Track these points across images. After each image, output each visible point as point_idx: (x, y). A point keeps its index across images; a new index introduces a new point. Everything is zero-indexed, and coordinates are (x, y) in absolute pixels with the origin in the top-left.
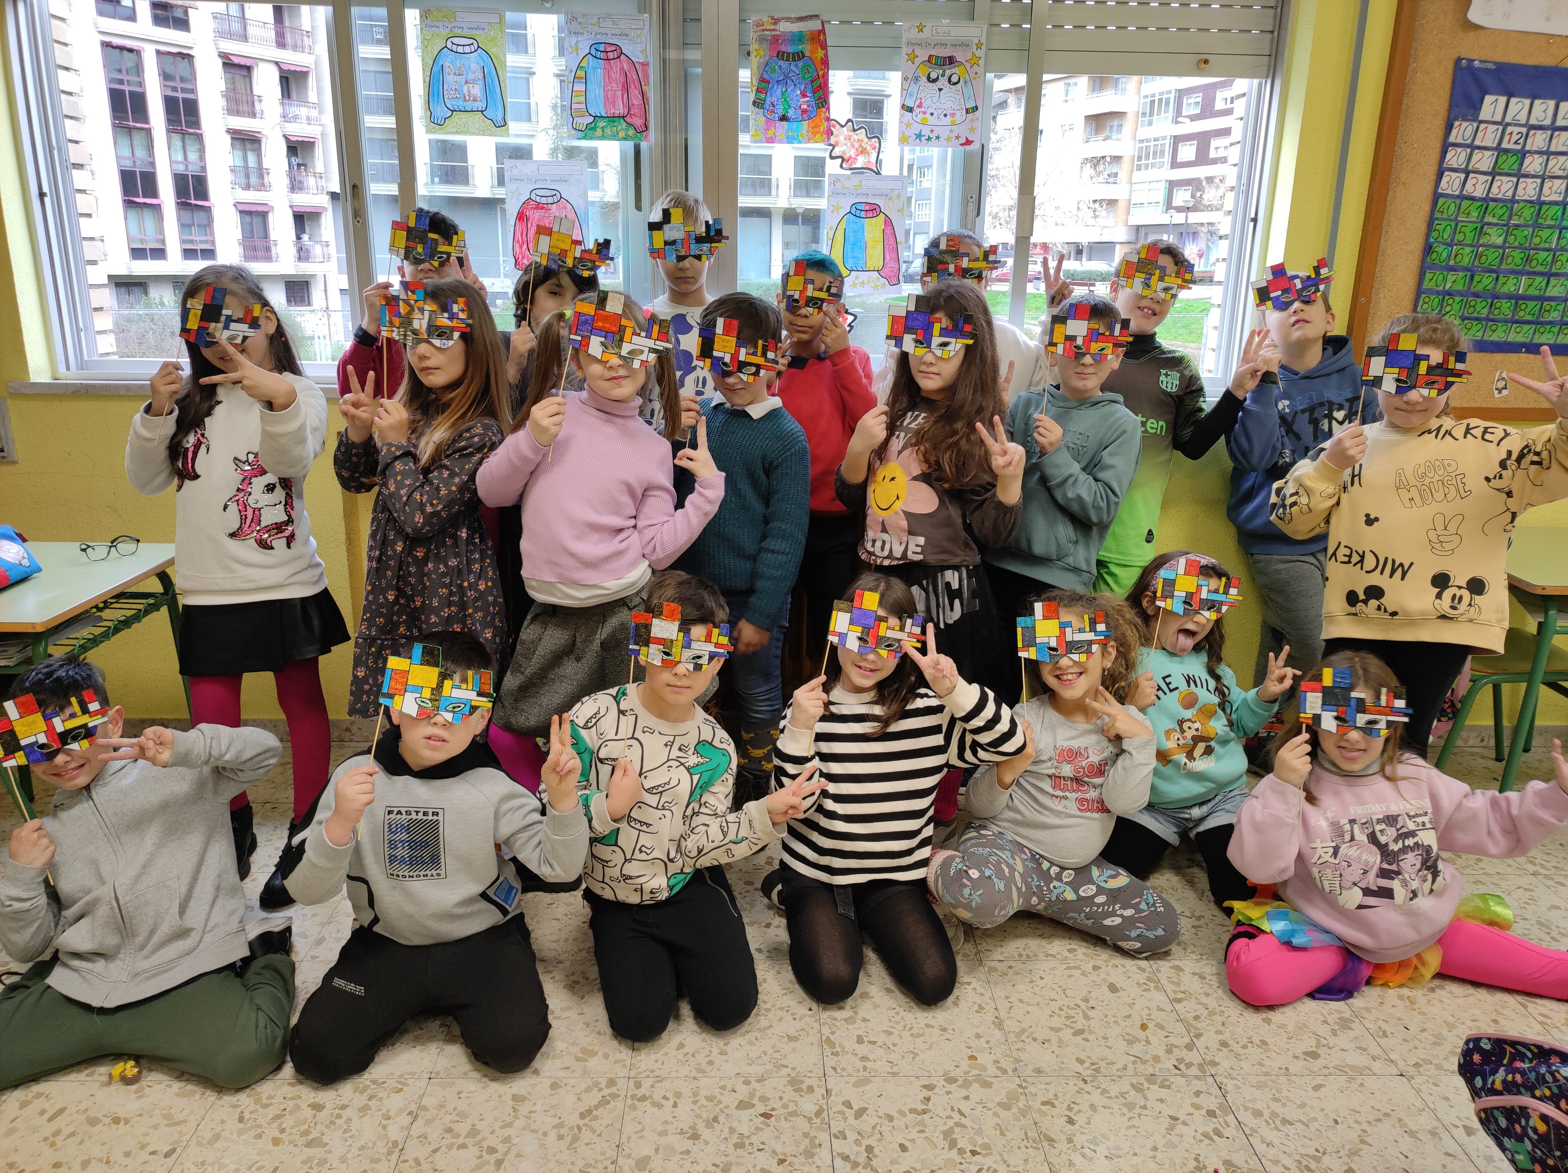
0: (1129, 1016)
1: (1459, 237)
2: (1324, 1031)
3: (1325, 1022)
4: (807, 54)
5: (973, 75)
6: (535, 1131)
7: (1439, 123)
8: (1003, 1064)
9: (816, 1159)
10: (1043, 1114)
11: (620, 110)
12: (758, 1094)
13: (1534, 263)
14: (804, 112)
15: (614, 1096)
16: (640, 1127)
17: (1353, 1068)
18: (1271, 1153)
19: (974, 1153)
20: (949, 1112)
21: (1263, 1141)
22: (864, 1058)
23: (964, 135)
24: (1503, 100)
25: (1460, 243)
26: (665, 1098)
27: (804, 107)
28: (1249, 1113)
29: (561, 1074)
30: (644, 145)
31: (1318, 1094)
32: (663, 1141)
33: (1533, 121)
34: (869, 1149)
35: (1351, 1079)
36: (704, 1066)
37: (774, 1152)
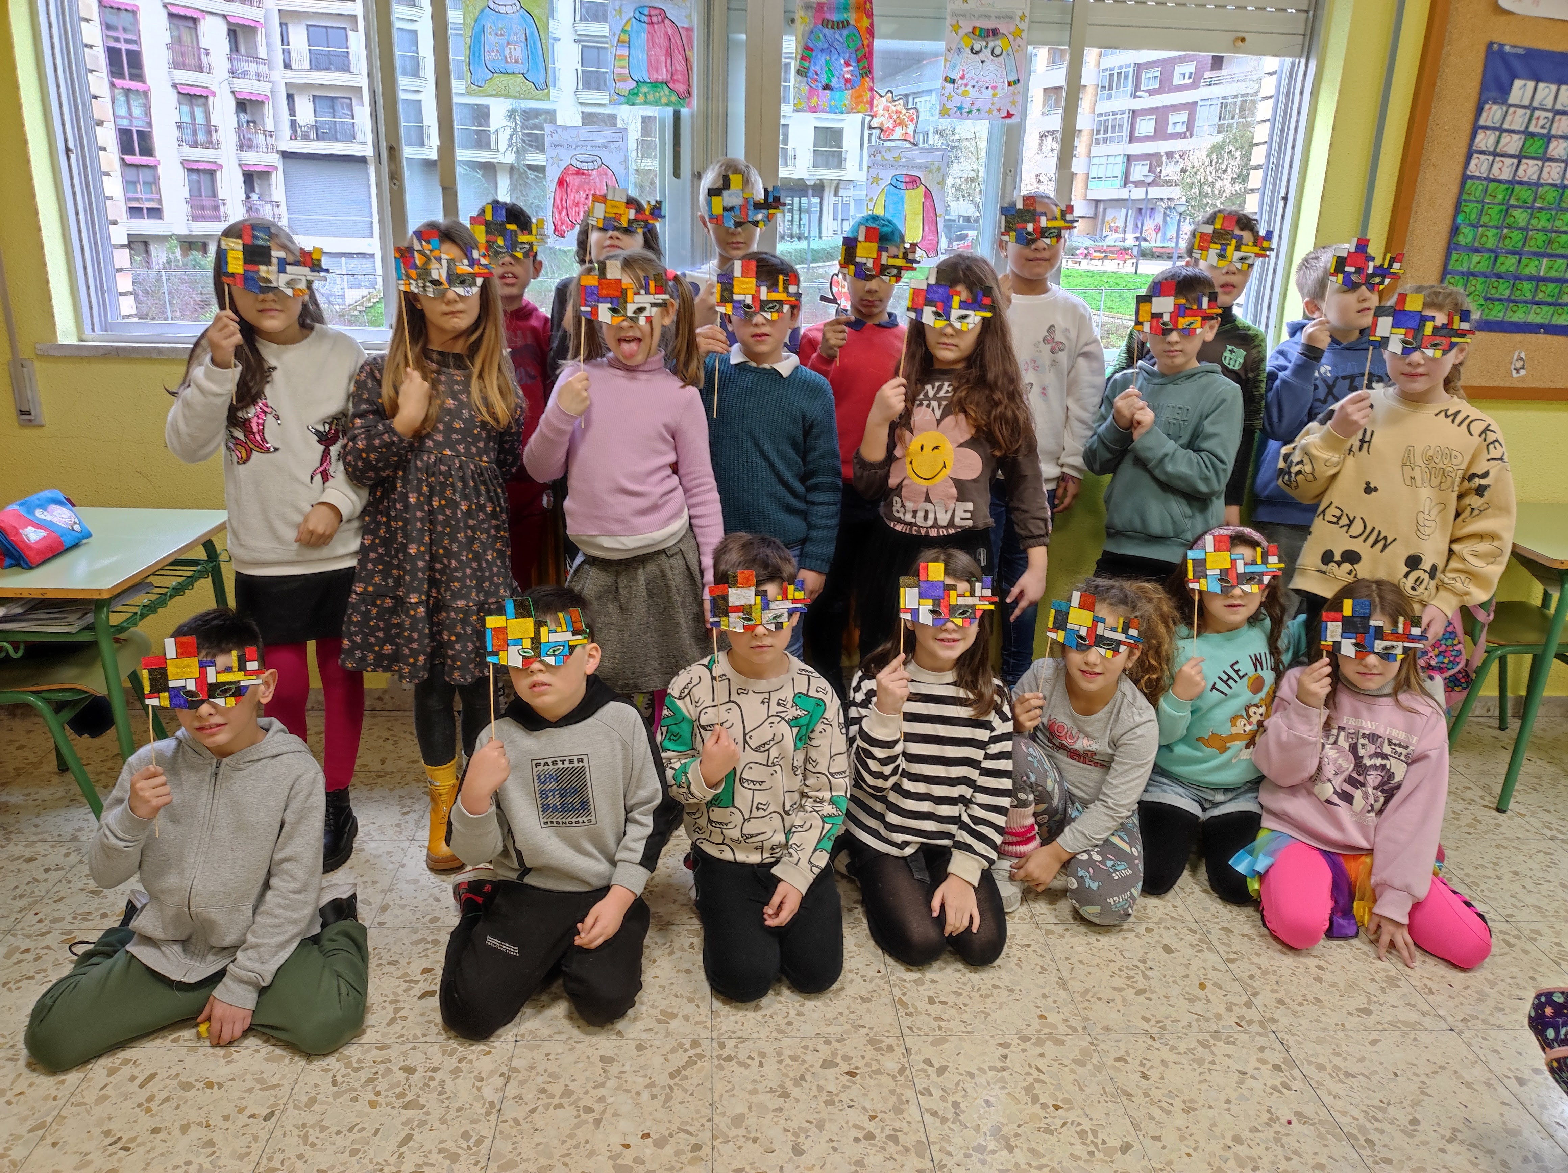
0: (1187, 976)
1: (1485, 219)
2: (1373, 988)
3: (1373, 980)
4: (852, 22)
5: (1016, 48)
6: (629, 1091)
7: (1470, 106)
8: (1073, 1023)
9: (905, 1115)
10: (1118, 1070)
11: (664, 75)
12: (840, 1053)
13: (1555, 246)
14: (847, 81)
15: (701, 1056)
16: (730, 1086)
17: (1406, 1023)
18: (1339, 1104)
19: (1056, 1107)
20: (1027, 1069)
21: (1330, 1094)
22: (938, 1018)
23: (1006, 107)
24: (1531, 84)
25: (1485, 226)
26: (750, 1057)
27: (848, 76)
28: (1312, 1067)
29: (644, 1036)
30: (685, 111)
31: (1375, 1048)
32: (754, 1099)
33: (1558, 107)
34: (955, 1105)
35: (1405, 1035)
36: (783, 1027)
37: (864, 1108)
